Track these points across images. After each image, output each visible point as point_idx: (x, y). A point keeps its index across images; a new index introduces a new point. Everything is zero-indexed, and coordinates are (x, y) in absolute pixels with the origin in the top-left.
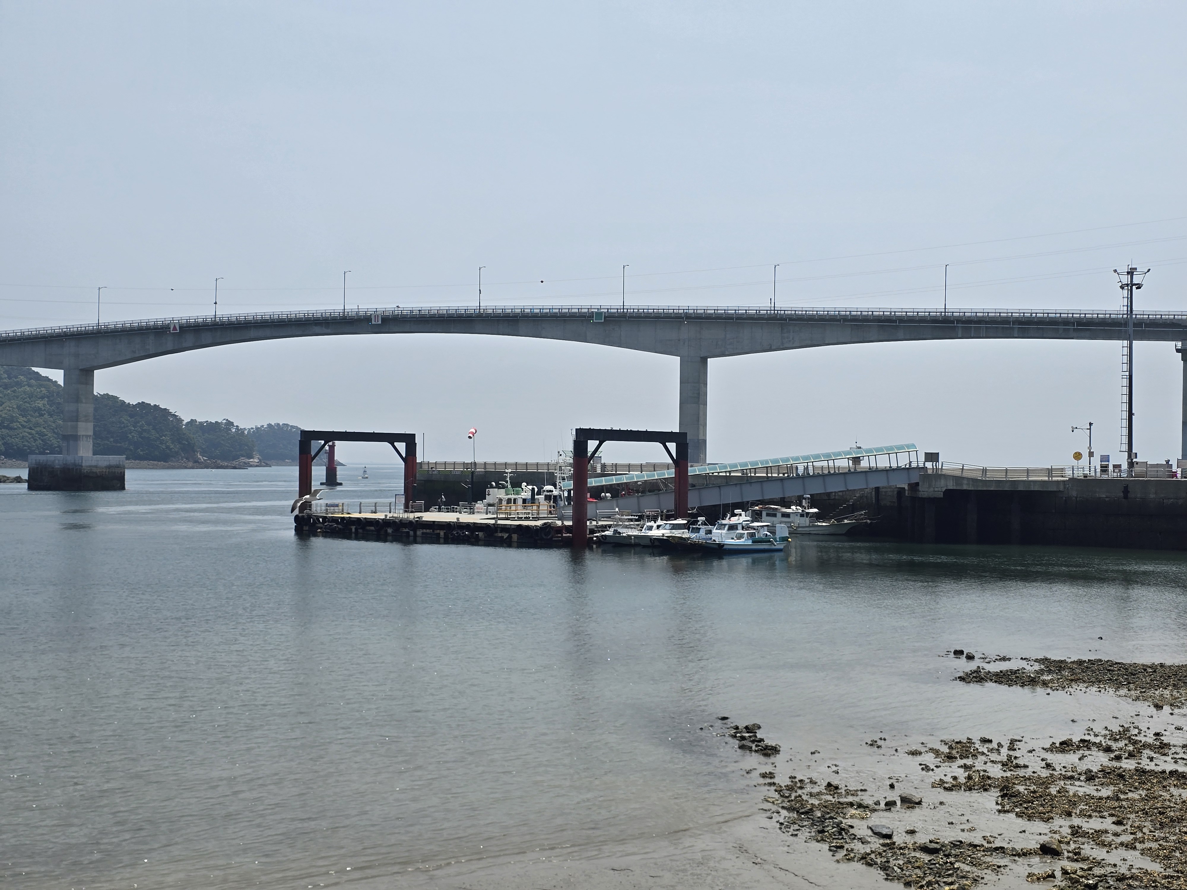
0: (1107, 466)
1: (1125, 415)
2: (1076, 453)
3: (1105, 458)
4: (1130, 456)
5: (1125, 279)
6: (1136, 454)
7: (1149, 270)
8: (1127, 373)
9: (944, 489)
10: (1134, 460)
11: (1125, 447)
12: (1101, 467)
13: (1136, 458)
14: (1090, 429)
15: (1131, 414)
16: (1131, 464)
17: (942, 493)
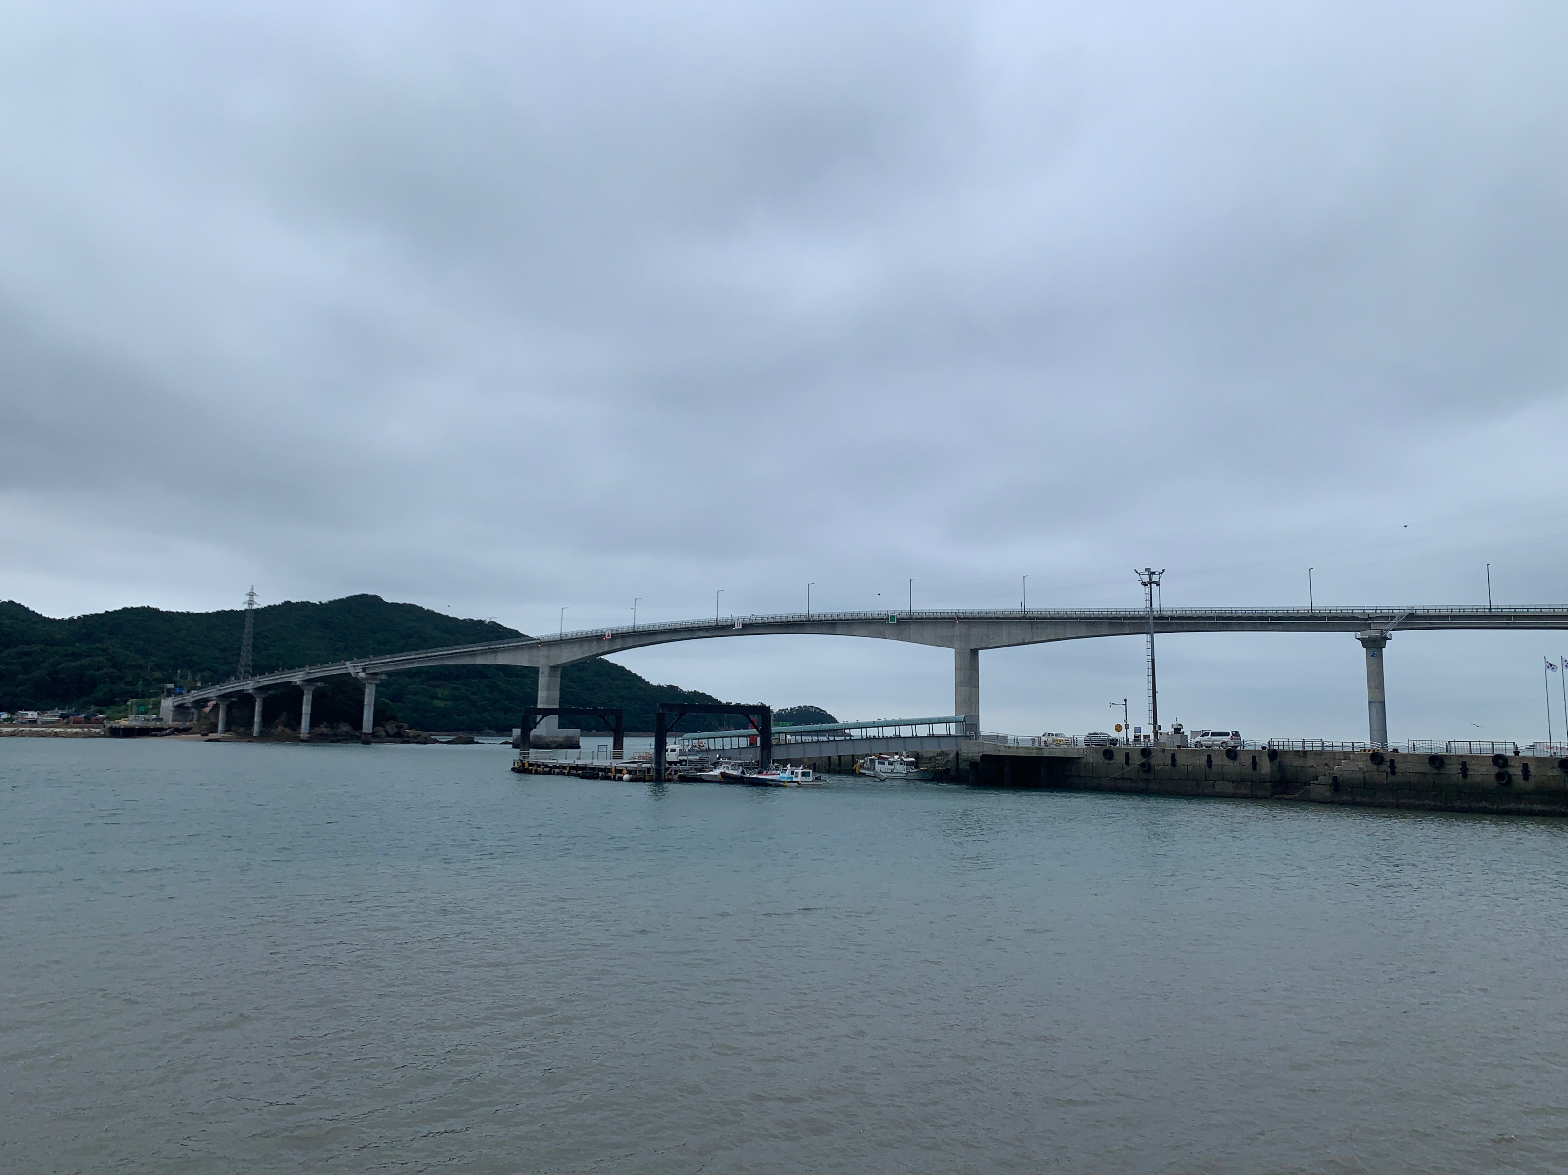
0: (1139, 737)
1: (1151, 694)
2: (1117, 725)
3: (1138, 730)
4: (1155, 728)
5: (1146, 579)
6: (1160, 726)
7: (1163, 570)
8: (1150, 657)
9: (981, 755)
10: (1159, 731)
11: (1152, 721)
12: (1135, 737)
13: (1160, 729)
14: (1126, 705)
15: (1154, 692)
16: (1156, 734)
17: (980, 758)
